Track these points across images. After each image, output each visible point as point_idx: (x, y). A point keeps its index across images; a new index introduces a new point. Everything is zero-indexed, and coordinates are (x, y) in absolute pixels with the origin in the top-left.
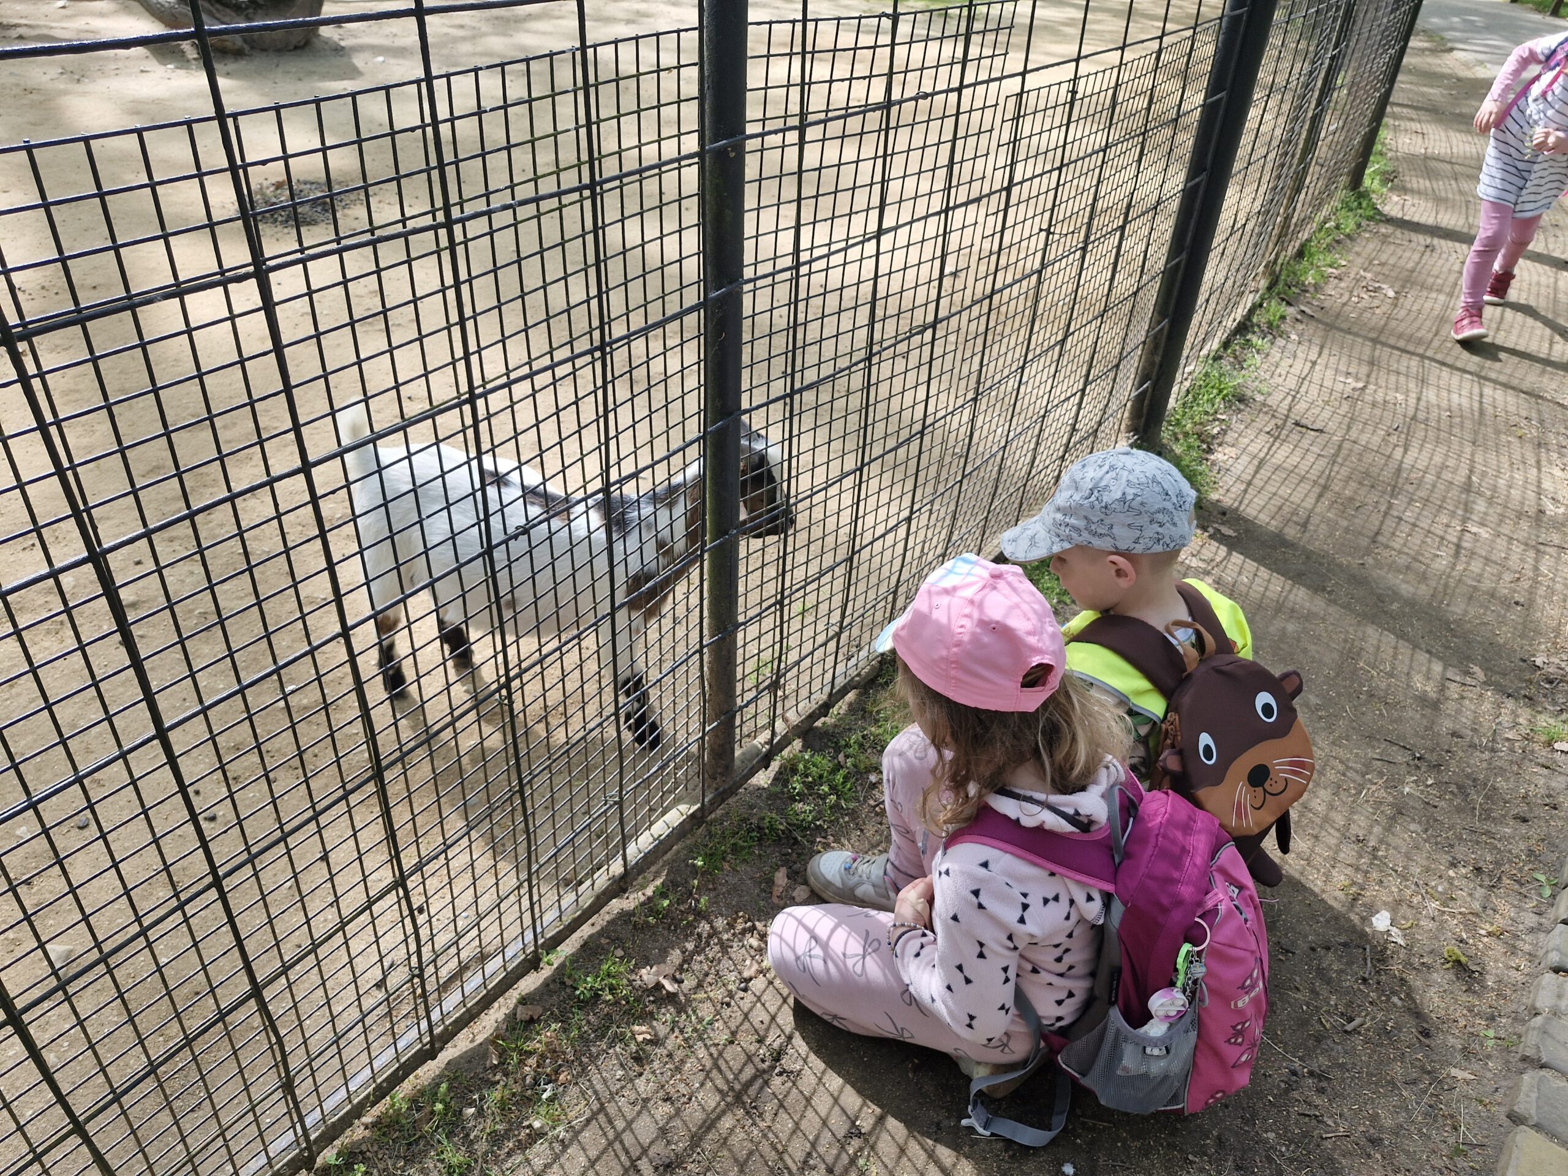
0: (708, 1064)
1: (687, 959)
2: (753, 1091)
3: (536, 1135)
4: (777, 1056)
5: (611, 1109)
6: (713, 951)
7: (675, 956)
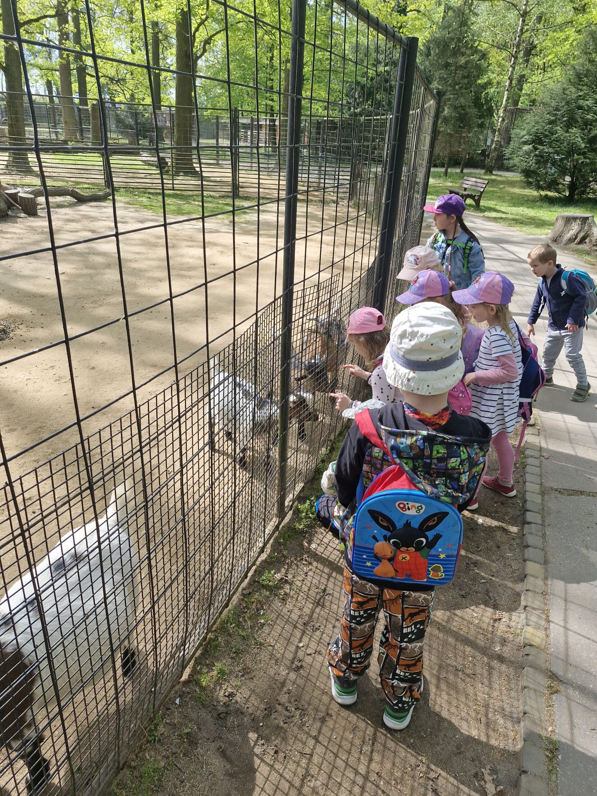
0: (305, 597)
1: (287, 570)
2: (322, 601)
3: (263, 625)
4: (325, 590)
5: (282, 613)
6: (294, 566)
7: (283, 570)
